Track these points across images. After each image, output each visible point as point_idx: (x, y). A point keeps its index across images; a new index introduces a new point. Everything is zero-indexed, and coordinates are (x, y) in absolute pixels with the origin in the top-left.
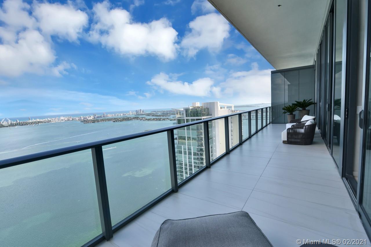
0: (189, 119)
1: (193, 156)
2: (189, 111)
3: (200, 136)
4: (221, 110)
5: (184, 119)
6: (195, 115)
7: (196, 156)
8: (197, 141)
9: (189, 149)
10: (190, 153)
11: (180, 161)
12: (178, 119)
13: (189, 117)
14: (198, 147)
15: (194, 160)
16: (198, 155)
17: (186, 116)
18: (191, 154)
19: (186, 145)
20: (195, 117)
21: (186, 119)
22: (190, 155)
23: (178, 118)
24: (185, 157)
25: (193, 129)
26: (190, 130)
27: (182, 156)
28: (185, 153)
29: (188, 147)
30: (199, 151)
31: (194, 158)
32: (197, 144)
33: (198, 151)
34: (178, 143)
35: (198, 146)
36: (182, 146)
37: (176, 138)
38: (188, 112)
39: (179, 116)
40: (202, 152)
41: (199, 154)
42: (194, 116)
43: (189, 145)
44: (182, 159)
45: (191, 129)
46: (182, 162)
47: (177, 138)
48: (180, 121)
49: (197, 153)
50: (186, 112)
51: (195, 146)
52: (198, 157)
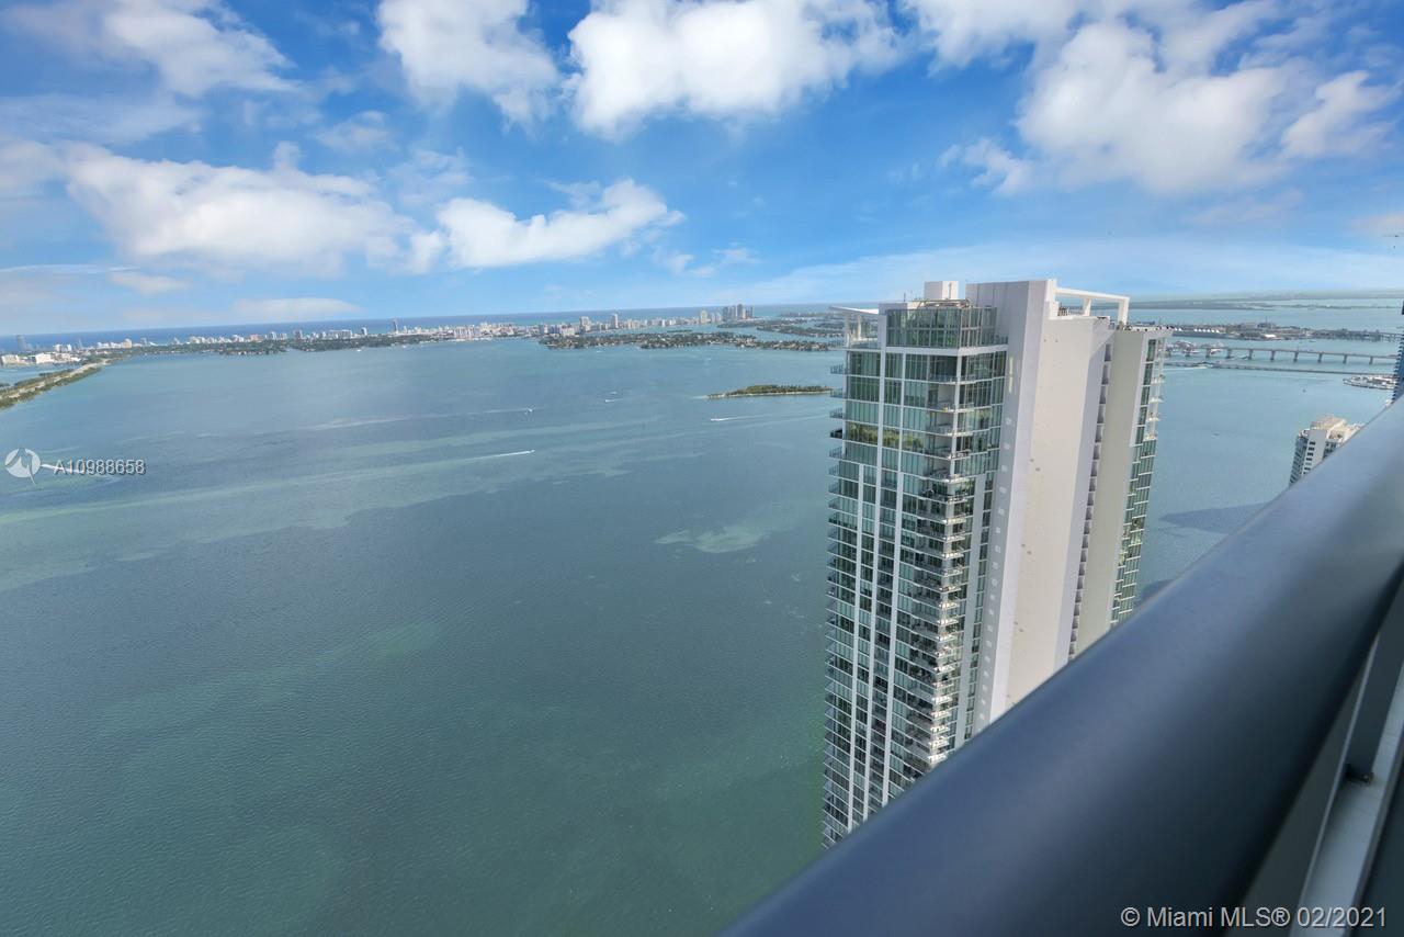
0: (901, 355)
1: (899, 513)
2: (903, 321)
3: (939, 431)
4: (1063, 318)
5: (879, 355)
6: (927, 340)
7: (914, 513)
8: (926, 453)
9: (889, 482)
10: (889, 500)
11: (845, 525)
12: (853, 355)
13: (899, 344)
14: (925, 478)
15: (903, 526)
16: (923, 507)
17: (889, 343)
18: (895, 502)
19: (875, 463)
20: (926, 345)
21: (887, 355)
22: (888, 505)
23: (854, 346)
24: (868, 513)
25: (912, 398)
26: (899, 403)
27: (855, 504)
28: (870, 496)
29: (884, 473)
30: (930, 496)
31: (904, 521)
32: (923, 465)
33: (924, 495)
34: (843, 452)
35: (925, 475)
36: (861, 466)
37: (841, 431)
38: (899, 324)
39: (860, 339)
40: (940, 499)
41: (929, 508)
42: (921, 345)
43: (890, 464)
44: (854, 519)
45: (906, 397)
46: (856, 528)
47: (844, 432)
48: (860, 363)
49: (921, 501)
50: (890, 323)
51: (915, 470)
52: (923, 519)
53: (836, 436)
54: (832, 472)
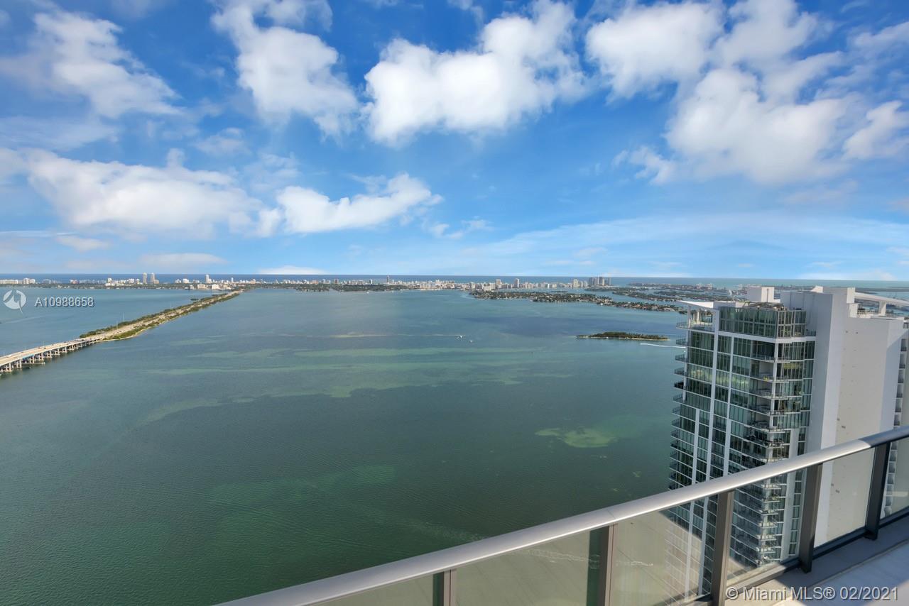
0: (730, 338)
1: (727, 448)
2: (732, 314)
3: (760, 394)
4: (863, 316)
5: (713, 336)
6: (751, 329)
7: (739, 450)
8: (750, 408)
9: (720, 425)
10: (719, 437)
11: (684, 450)
12: (693, 334)
13: (728, 330)
14: (749, 426)
15: (730, 459)
16: (747, 447)
17: (721, 328)
18: (724, 440)
19: (708, 410)
20: (750, 333)
21: (720, 337)
22: (718, 441)
23: (695, 328)
24: (703, 444)
25: (739, 368)
26: (728, 370)
27: (692, 437)
28: (704, 432)
29: (716, 418)
30: (753, 440)
31: (731, 455)
32: (747, 416)
33: (748, 439)
34: (684, 398)
35: (749, 424)
36: (698, 411)
37: (682, 383)
38: (729, 316)
39: (698, 323)
40: (761, 443)
41: (752, 448)
42: (746, 332)
43: (720, 412)
44: (692, 448)
45: (734, 367)
46: (692, 454)
47: (685, 384)
48: (698, 339)
49: (745, 443)
50: (722, 315)
51: (740, 419)
52: (746, 456)
53: (679, 387)
54: (675, 411)
